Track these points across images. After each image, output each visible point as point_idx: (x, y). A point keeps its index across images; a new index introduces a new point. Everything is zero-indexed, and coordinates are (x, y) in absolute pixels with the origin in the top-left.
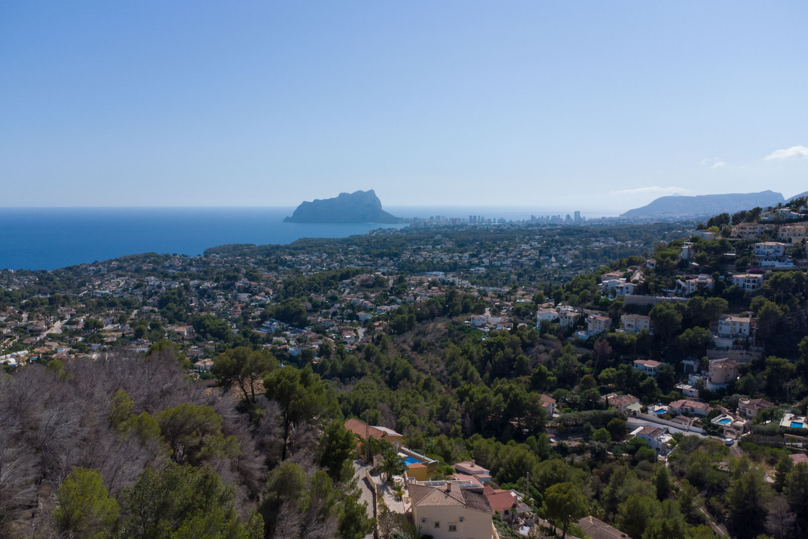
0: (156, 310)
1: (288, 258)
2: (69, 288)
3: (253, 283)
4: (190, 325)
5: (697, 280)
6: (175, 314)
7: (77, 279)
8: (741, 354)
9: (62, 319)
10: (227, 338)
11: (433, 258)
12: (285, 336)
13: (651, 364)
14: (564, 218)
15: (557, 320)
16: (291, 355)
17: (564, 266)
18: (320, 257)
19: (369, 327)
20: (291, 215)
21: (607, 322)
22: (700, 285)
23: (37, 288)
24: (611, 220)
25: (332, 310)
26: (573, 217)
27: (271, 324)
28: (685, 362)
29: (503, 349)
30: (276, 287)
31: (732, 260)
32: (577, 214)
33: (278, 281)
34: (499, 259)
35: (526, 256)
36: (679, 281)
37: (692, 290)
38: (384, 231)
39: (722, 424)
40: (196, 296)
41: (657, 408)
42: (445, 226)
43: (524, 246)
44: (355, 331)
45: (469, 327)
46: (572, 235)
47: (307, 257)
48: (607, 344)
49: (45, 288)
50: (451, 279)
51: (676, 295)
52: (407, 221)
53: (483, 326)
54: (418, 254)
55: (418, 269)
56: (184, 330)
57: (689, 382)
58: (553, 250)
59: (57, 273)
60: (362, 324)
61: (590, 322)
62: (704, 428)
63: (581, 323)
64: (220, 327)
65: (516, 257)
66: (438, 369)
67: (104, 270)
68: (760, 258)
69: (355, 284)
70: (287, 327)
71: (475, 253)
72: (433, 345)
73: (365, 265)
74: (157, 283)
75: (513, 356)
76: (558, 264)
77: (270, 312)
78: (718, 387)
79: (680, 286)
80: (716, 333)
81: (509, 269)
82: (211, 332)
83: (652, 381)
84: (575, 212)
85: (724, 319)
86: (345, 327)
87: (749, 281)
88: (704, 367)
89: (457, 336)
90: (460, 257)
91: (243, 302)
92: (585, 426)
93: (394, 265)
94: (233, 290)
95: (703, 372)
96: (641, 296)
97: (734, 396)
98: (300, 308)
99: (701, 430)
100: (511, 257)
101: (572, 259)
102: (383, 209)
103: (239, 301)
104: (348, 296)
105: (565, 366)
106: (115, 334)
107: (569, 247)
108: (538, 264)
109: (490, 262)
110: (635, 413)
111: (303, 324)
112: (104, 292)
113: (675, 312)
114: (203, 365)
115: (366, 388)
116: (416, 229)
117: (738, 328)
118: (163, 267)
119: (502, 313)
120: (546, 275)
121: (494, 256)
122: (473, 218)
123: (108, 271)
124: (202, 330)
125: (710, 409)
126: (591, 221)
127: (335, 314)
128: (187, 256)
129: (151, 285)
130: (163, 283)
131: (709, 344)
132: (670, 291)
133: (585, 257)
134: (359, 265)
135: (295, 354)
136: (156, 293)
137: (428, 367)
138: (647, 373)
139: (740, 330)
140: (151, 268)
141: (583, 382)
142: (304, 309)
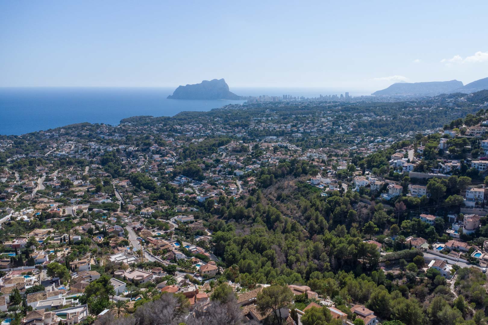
0: (101, 167)
1: (178, 127)
2: (37, 150)
3: (162, 148)
4: (127, 179)
5: (451, 163)
6: (115, 171)
7: (40, 143)
8: (480, 210)
9: (41, 176)
10: (156, 190)
11: (269, 128)
12: (191, 187)
13: (431, 218)
14: (339, 96)
15: (369, 186)
16: (199, 202)
17: (348, 132)
18: (198, 127)
19: (244, 181)
20: (172, 94)
21: (400, 189)
22: (453, 167)
23: (15, 150)
24: (367, 98)
25: (218, 169)
26: (344, 96)
27: (180, 179)
28: (450, 216)
29: (340, 206)
30: (178, 151)
31: (469, 151)
32: (347, 94)
33: (178, 147)
34: (309, 128)
35: (325, 126)
36: (440, 163)
37: (449, 170)
38: (233, 106)
39: (477, 257)
40: (124, 156)
41: (438, 246)
42: (270, 103)
43: (323, 120)
44: (235, 183)
45: (310, 185)
46: (349, 111)
47: (190, 127)
48: (403, 204)
49: (21, 150)
50: (285, 145)
51: (439, 172)
52: (245, 98)
53: (319, 184)
54: (259, 125)
55: (261, 135)
56: (124, 183)
57: (453, 228)
58: (340, 122)
59: (24, 137)
60: (239, 178)
61: (390, 189)
62: (468, 260)
63: (384, 188)
64: (149, 182)
65: (319, 127)
66: (297, 215)
67: (56, 135)
68: (485, 150)
69: (228, 149)
70: (191, 181)
71: (294, 124)
72: (290, 197)
73: (228, 132)
74: (97, 147)
75: (346, 210)
76: (344, 131)
77: (179, 170)
78: (470, 232)
79: (441, 167)
80: (465, 197)
81: (316, 134)
82: (143, 185)
83: (433, 229)
84: (346, 93)
85: (470, 189)
86: (229, 181)
87: (481, 165)
88: (460, 219)
89: (304, 191)
90: (285, 127)
91: (157, 161)
92: (401, 260)
93: (246, 132)
94: (149, 152)
95: (460, 222)
96: (419, 173)
97: (480, 238)
98: (198, 168)
99: (466, 261)
100: (316, 127)
101: (352, 128)
102: (230, 90)
103: (155, 160)
104: (226, 159)
105: (380, 218)
106: (81, 188)
107: (350, 120)
108: (332, 132)
109: (304, 130)
110: (426, 250)
111: (201, 179)
112: (61, 153)
113: (442, 185)
114: (146, 212)
115: (259, 232)
116: (253, 105)
117: (477, 194)
118: (97, 133)
119: (329, 176)
120: (338, 139)
121: (306, 126)
122: (285, 97)
123: (59, 136)
124: (137, 184)
125: (469, 247)
126: (355, 98)
127: (220, 171)
128: (111, 126)
129: (93, 148)
130: (101, 147)
131: (462, 205)
132: (435, 170)
133: (360, 127)
134: (224, 132)
135: (202, 201)
136: (98, 154)
137: (290, 212)
138: (429, 223)
139: (479, 196)
140: (88, 134)
141: (392, 229)
142: (200, 168)
